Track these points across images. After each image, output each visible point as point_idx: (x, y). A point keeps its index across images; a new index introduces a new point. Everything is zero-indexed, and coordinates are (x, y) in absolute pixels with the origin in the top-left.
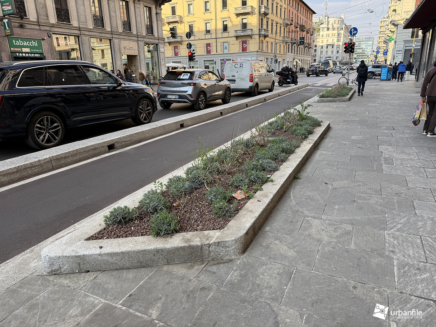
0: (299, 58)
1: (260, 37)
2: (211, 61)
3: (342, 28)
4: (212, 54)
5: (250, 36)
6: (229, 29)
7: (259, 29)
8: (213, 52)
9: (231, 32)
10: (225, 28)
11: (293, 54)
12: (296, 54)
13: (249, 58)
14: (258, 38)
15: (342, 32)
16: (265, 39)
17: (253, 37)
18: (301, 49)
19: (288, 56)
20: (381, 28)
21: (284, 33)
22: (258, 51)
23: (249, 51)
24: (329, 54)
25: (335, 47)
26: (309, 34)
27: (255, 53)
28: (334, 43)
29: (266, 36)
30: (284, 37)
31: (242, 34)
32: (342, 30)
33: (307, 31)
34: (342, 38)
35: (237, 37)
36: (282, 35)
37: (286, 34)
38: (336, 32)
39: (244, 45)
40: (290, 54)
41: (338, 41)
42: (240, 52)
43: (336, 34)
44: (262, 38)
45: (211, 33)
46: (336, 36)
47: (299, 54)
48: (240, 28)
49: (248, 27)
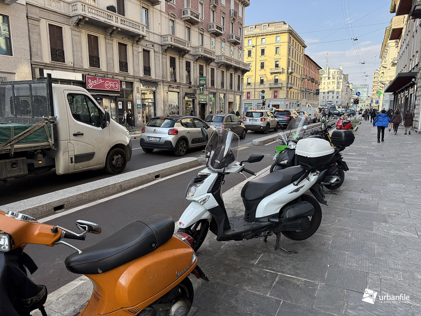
0: (310, 102)
1: (287, 88)
2: (249, 104)
3: (341, 78)
4: (250, 99)
5: (281, 88)
6: (265, 83)
7: (287, 83)
8: (252, 97)
9: (266, 85)
10: (262, 82)
11: (306, 100)
12: (308, 100)
13: (279, 103)
14: (286, 89)
15: (341, 81)
16: (290, 89)
17: (283, 88)
18: (311, 96)
19: (303, 101)
20: (374, 78)
21: (301, 85)
22: (285, 98)
23: (279, 98)
24: (330, 99)
25: (335, 93)
26: (317, 84)
27: (284, 99)
28: (334, 90)
29: (291, 88)
30: (301, 88)
31: (275, 86)
32: (341, 79)
33: (316, 82)
34: (341, 86)
35: (271, 88)
36: (300, 86)
37: (302, 86)
38: (336, 80)
39: (275, 93)
40: (304, 99)
41: (338, 88)
42: (273, 98)
43: (336, 82)
44: (288, 89)
45: (251, 85)
46: (336, 84)
47: (310, 100)
48: (273, 82)
49: (279, 82)
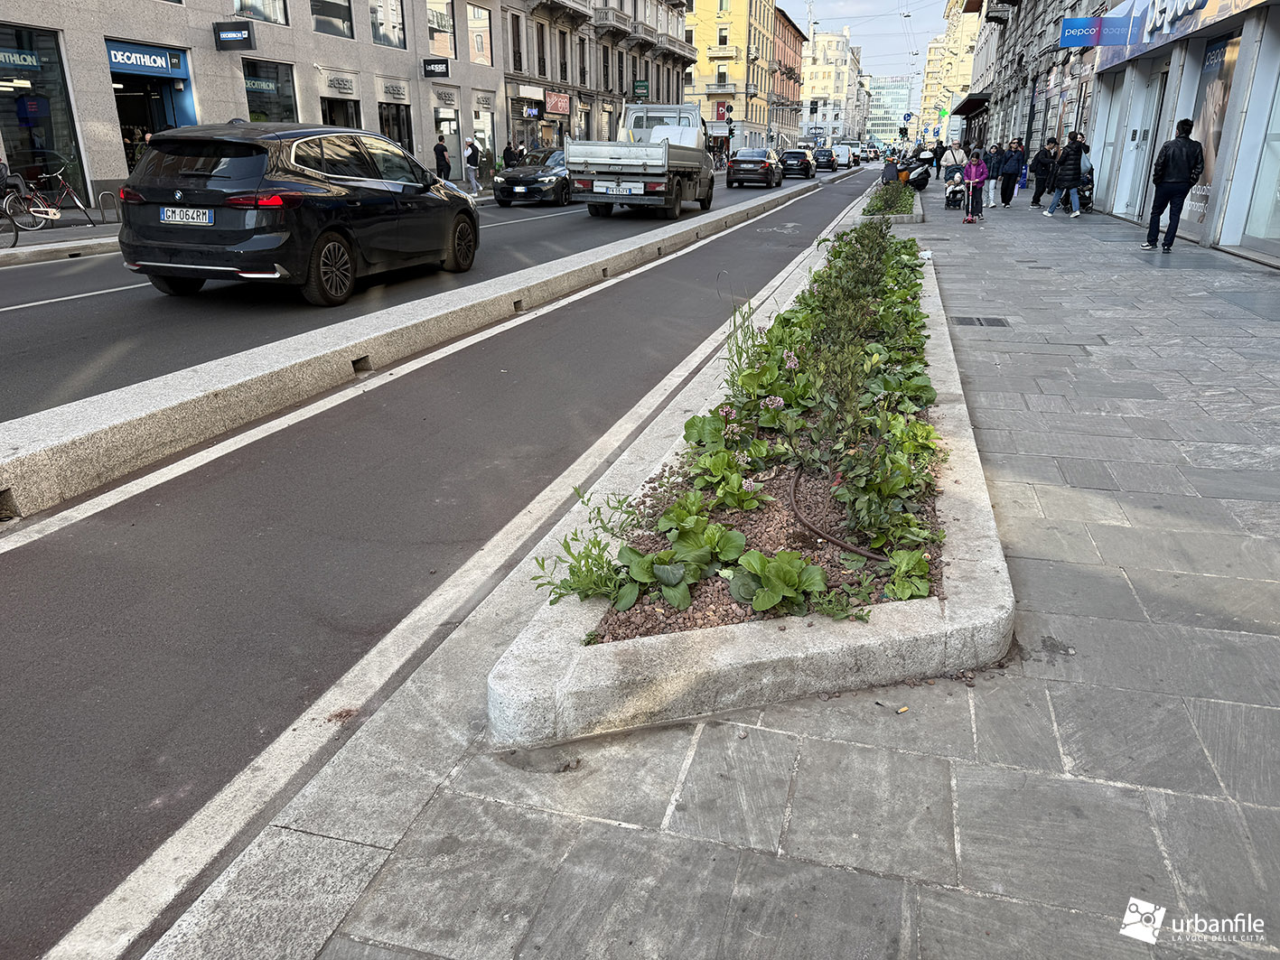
1: (746, 97)
5: (732, 96)
6: (694, 82)
7: (746, 84)
9: (699, 87)
11: (777, 124)
12: (780, 125)
15: (846, 68)
18: (787, 115)
22: (744, 121)
24: (818, 120)
25: (830, 105)
27: (740, 124)
29: (752, 96)
30: (768, 94)
32: (845, 64)
33: (795, 78)
34: (844, 85)
35: (709, 96)
36: (767, 91)
37: (771, 89)
38: (832, 68)
39: (721, 108)
42: (714, 120)
43: (833, 74)
44: (749, 99)
46: (833, 78)
48: (714, 80)
49: (729, 81)
